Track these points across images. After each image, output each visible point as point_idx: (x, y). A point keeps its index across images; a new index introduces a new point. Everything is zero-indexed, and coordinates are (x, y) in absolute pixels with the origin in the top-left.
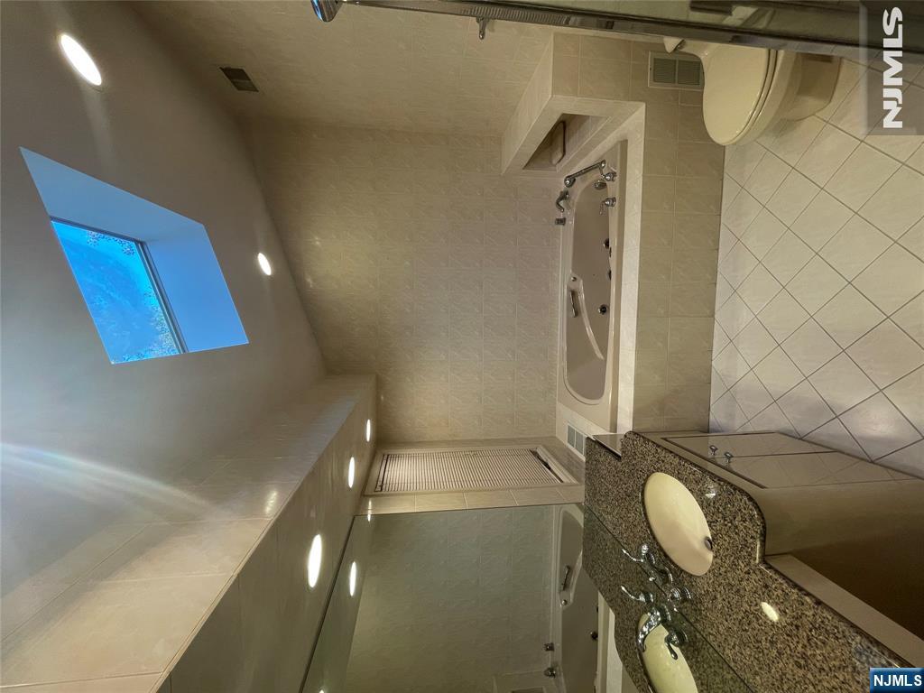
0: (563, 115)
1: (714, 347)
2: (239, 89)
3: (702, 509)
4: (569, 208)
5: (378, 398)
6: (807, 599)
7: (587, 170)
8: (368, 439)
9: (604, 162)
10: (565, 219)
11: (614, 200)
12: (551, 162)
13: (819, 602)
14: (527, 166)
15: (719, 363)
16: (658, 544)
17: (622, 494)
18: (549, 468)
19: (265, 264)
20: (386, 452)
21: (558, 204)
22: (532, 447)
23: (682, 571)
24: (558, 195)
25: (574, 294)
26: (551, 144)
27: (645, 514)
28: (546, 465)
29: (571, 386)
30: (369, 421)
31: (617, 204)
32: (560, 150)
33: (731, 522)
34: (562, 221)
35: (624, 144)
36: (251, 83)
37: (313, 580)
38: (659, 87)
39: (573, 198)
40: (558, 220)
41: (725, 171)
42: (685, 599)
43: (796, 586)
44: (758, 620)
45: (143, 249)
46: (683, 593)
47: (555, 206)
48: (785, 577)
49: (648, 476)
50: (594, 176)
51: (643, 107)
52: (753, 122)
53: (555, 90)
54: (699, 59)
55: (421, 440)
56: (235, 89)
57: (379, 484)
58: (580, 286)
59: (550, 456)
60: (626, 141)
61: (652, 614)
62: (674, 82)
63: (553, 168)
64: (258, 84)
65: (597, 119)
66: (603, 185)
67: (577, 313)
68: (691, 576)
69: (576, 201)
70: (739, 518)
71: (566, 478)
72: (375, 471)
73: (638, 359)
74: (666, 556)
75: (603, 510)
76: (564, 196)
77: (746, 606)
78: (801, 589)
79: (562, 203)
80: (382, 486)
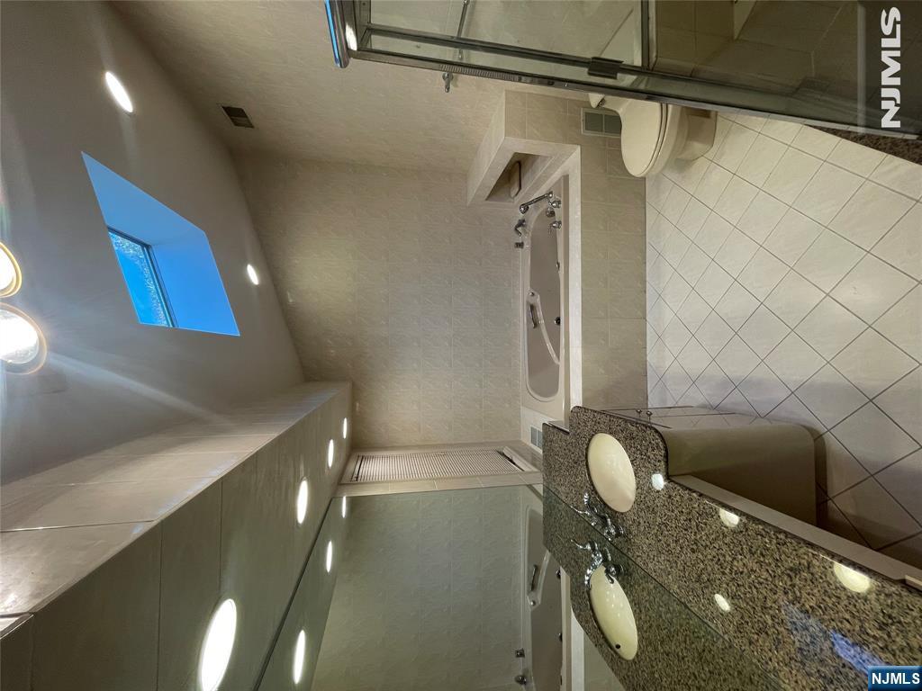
0: (516, 154)
1: (648, 345)
2: (236, 124)
3: (627, 452)
4: (526, 233)
5: (353, 406)
6: (694, 494)
7: (539, 199)
8: (345, 437)
9: (551, 193)
10: (523, 243)
11: (560, 223)
12: (510, 195)
13: (701, 495)
14: (489, 197)
15: (651, 358)
16: (599, 496)
17: (572, 464)
18: (514, 464)
19: (253, 275)
20: (361, 454)
21: (516, 229)
22: (498, 448)
23: (616, 512)
24: (516, 223)
25: (532, 308)
26: (509, 181)
27: (589, 475)
28: (511, 461)
29: (533, 389)
30: (345, 420)
31: (562, 226)
32: (516, 185)
33: (645, 455)
34: (520, 245)
35: (566, 178)
36: (249, 121)
37: (301, 515)
38: (590, 134)
39: (529, 224)
40: (517, 244)
41: (647, 200)
42: (618, 534)
43: (687, 488)
44: (666, 527)
45: (149, 253)
46: (617, 530)
47: (514, 233)
48: (680, 485)
49: (590, 440)
50: (544, 205)
51: (579, 148)
52: (655, 159)
53: (507, 133)
54: (617, 114)
55: (395, 444)
56: (233, 125)
57: (355, 476)
58: (538, 300)
59: (514, 453)
60: (568, 176)
61: (595, 555)
62: (602, 131)
63: (510, 199)
64: (254, 122)
65: (545, 158)
66: (552, 214)
67: (536, 325)
68: (622, 514)
69: (532, 227)
70: (650, 450)
71: (527, 467)
72: (351, 468)
73: (584, 353)
74: (605, 504)
75: (558, 484)
76: (521, 223)
77: (658, 519)
78: (690, 490)
79: (520, 229)
80: (357, 478)
